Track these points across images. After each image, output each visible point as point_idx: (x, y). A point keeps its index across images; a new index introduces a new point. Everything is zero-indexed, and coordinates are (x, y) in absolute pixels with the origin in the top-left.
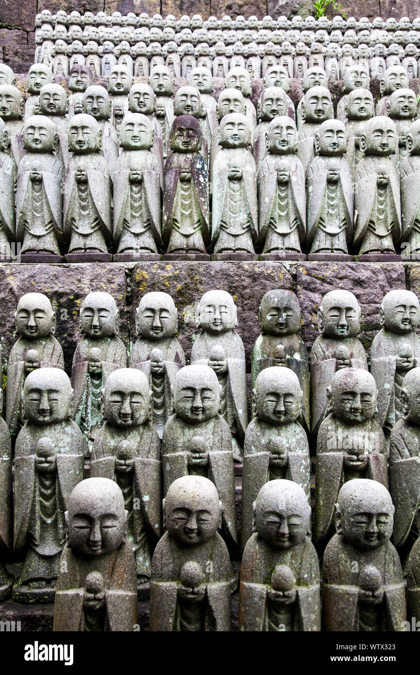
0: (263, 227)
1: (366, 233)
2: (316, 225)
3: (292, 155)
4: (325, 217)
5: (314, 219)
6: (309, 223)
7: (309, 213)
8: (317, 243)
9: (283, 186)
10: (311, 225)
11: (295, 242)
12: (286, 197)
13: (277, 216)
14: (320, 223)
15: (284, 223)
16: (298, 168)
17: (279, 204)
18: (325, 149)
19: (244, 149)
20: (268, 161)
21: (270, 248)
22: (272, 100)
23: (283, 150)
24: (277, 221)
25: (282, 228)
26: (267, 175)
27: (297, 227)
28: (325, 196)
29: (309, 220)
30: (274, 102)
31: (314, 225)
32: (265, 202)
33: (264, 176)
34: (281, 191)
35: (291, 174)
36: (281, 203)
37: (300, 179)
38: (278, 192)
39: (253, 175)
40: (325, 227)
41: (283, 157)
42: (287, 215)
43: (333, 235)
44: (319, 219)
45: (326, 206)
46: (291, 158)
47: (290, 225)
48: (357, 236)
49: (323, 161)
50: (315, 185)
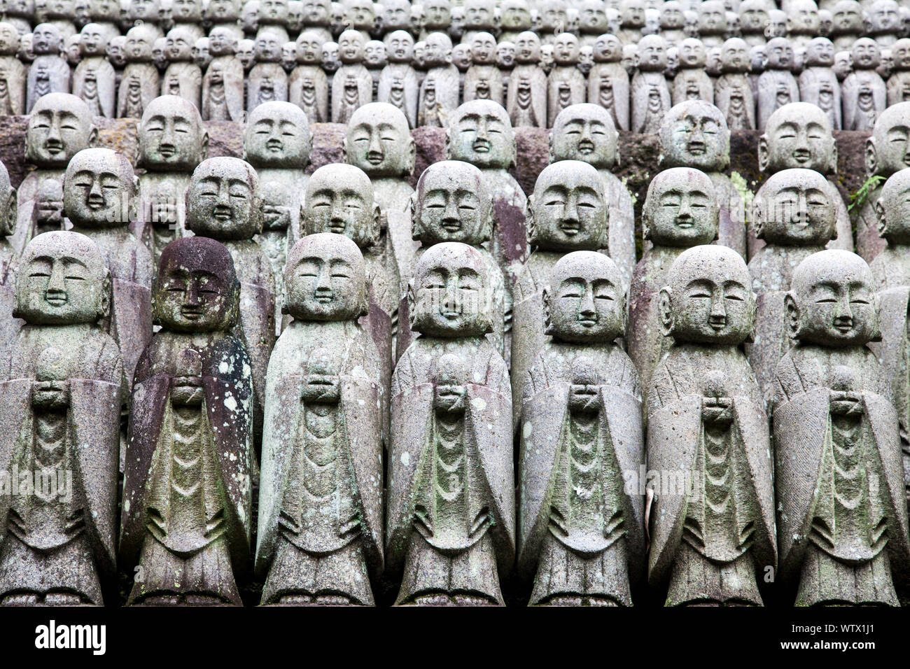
0: (397, 531)
1: (678, 552)
2: (541, 528)
3: (477, 341)
4: (565, 505)
5: (534, 510)
6: (523, 522)
7: (523, 496)
8: (545, 578)
9: (450, 423)
10: (527, 526)
11: (483, 573)
12: (459, 451)
13: (435, 504)
14: (552, 522)
15: (453, 521)
16: (493, 376)
17: (440, 470)
18: (564, 327)
19: (351, 326)
20: (413, 355)
21: (414, 590)
22: (445, 193)
23: (450, 329)
24: (434, 515)
25: (448, 536)
26: (407, 392)
27: (490, 531)
28: (563, 450)
29: (523, 514)
30: (451, 199)
31: (535, 527)
32: (401, 465)
33: (401, 396)
34: (445, 435)
35: (470, 392)
36: (444, 466)
37: (495, 405)
38: (438, 438)
39: (370, 392)
40: (565, 534)
41: (451, 346)
42: (462, 498)
43: (587, 557)
44: (548, 510)
45: (568, 476)
46: (474, 349)
47: (469, 527)
48: (654, 560)
49: (561, 358)
50: (538, 420)
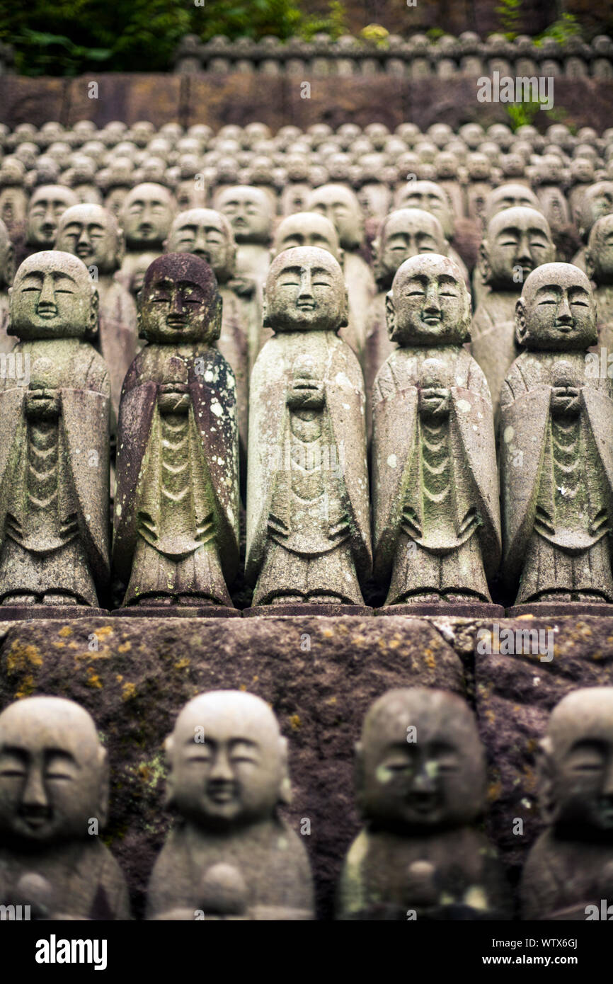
0: (386, 532)
2: (528, 528)
3: (456, 349)
4: (550, 503)
5: (520, 510)
6: (508, 523)
7: (508, 498)
8: (533, 576)
9: (434, 426)
10: (514, 526)
11: (473, 572)
12: (444, 453)
13: (422, 504)
14: (538, 522)
15: (441, 522)
16: (474, 381)
17: (426, 473)
18: (542, 334)
19: (331, 335)
20: (394, 364)
21: (404, 591)
22: (406, 237)
23: (431, 335)
24: (422, 516)
25: (438, 536)
26: (390, 396)
27: (477, 533)
28: (547, 451)
29: (508, 516)
30: (412, 241)
31: (522, 527)
32: (388, 468)
33: (385, 401)
34: (430, 438)
35: (455, 394)
36: (430, 468)
37: (479, 407)
38: (423, 441)
39: (354, 398)
40: (552, 532)
41: (432, 352)
42: (449, 500)
43: (574, 554)
44: (534, 511)
45: (552, 476)
46: (454, 356)
47: (457, 527)
49: (539, 365)
50: (520, 423)
